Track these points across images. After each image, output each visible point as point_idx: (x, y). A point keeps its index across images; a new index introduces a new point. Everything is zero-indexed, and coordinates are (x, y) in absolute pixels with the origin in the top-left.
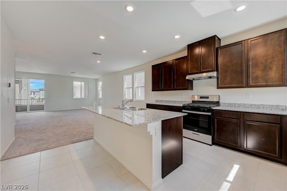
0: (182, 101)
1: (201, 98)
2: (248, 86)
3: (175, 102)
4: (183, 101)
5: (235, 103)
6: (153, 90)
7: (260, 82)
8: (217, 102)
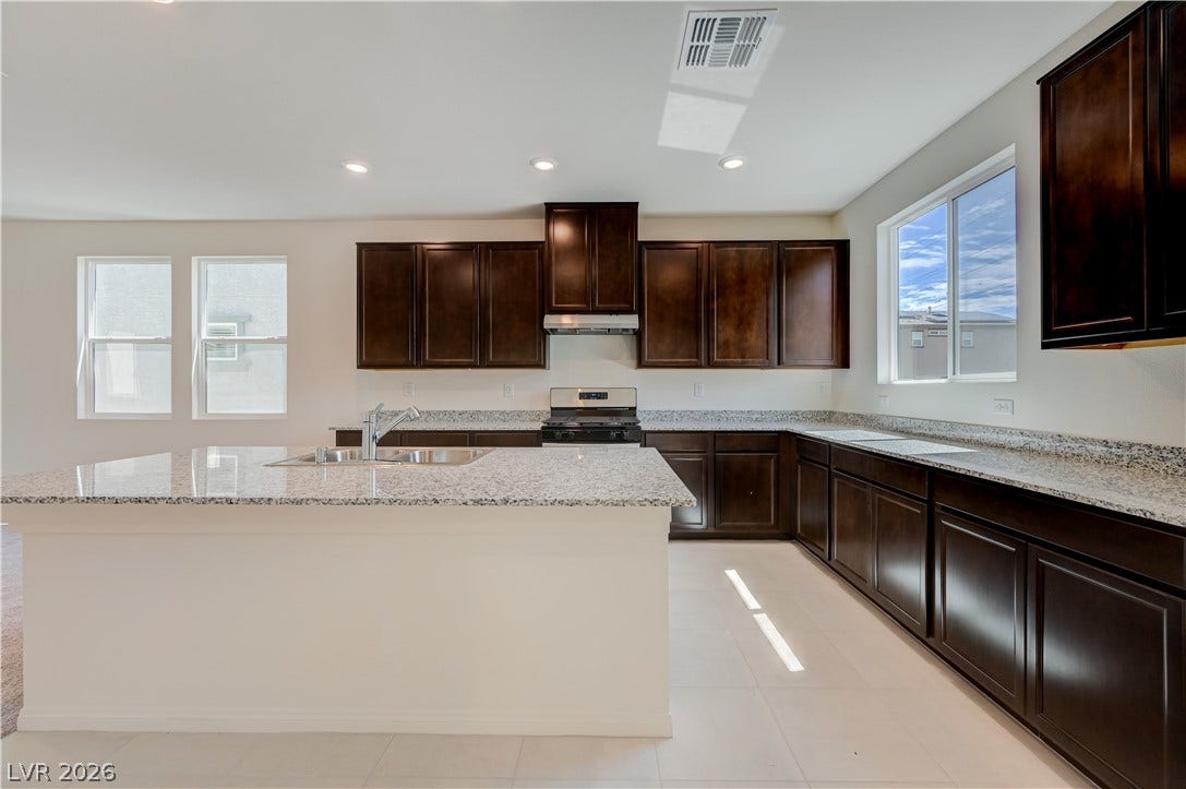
0: (508, 409)
1: (582, 396)
2: (711, 365)
3: (474, 415)
4: (511, 412)
5: (672, 409)
6: (362, 365)
7: (732, 355)
8: (630, 408)
